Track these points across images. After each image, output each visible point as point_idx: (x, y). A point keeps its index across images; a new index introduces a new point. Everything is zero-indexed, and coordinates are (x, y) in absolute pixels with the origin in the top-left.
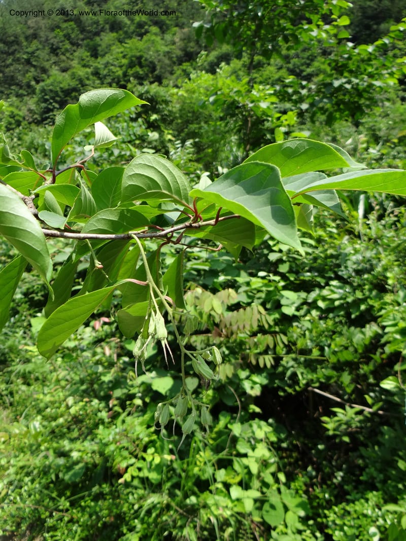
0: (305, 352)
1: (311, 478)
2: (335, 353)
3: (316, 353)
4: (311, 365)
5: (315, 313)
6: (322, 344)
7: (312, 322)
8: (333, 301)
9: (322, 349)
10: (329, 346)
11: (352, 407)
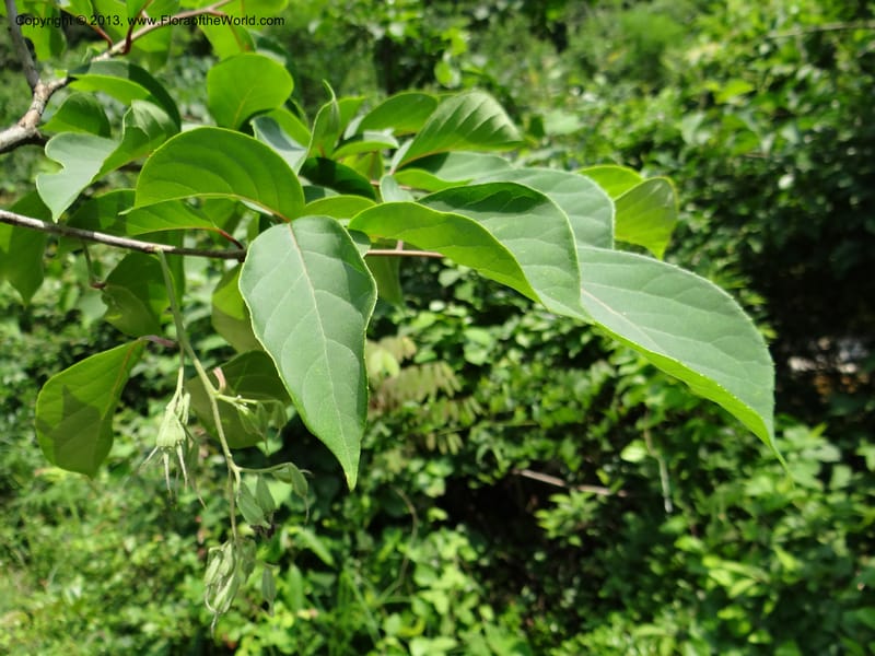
0: (504, 416)
1: (529, 604)
2: (548, 412)
3: (520, 417)
4: (514, 436)
5: (514, 355)
6: (528, 402)
7: (511, 369)
8: (539, 333)
9: (529, 410)
10: (539, 403)
11: (579, 492)
